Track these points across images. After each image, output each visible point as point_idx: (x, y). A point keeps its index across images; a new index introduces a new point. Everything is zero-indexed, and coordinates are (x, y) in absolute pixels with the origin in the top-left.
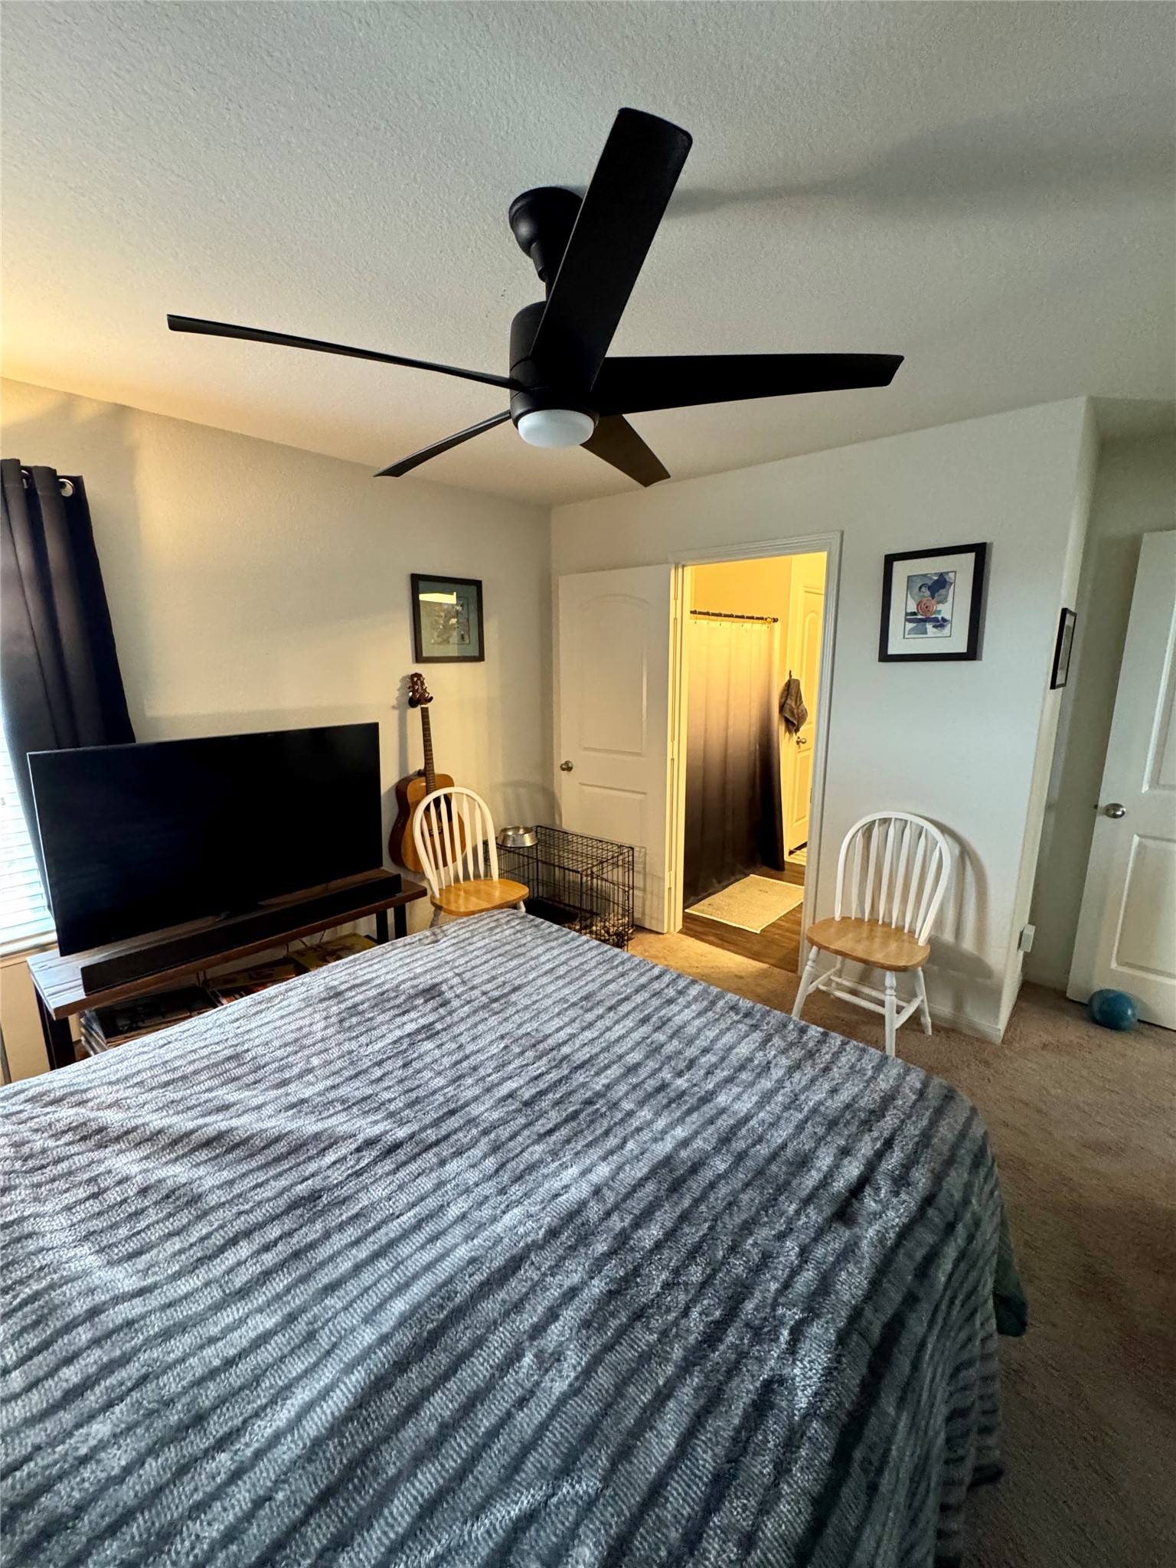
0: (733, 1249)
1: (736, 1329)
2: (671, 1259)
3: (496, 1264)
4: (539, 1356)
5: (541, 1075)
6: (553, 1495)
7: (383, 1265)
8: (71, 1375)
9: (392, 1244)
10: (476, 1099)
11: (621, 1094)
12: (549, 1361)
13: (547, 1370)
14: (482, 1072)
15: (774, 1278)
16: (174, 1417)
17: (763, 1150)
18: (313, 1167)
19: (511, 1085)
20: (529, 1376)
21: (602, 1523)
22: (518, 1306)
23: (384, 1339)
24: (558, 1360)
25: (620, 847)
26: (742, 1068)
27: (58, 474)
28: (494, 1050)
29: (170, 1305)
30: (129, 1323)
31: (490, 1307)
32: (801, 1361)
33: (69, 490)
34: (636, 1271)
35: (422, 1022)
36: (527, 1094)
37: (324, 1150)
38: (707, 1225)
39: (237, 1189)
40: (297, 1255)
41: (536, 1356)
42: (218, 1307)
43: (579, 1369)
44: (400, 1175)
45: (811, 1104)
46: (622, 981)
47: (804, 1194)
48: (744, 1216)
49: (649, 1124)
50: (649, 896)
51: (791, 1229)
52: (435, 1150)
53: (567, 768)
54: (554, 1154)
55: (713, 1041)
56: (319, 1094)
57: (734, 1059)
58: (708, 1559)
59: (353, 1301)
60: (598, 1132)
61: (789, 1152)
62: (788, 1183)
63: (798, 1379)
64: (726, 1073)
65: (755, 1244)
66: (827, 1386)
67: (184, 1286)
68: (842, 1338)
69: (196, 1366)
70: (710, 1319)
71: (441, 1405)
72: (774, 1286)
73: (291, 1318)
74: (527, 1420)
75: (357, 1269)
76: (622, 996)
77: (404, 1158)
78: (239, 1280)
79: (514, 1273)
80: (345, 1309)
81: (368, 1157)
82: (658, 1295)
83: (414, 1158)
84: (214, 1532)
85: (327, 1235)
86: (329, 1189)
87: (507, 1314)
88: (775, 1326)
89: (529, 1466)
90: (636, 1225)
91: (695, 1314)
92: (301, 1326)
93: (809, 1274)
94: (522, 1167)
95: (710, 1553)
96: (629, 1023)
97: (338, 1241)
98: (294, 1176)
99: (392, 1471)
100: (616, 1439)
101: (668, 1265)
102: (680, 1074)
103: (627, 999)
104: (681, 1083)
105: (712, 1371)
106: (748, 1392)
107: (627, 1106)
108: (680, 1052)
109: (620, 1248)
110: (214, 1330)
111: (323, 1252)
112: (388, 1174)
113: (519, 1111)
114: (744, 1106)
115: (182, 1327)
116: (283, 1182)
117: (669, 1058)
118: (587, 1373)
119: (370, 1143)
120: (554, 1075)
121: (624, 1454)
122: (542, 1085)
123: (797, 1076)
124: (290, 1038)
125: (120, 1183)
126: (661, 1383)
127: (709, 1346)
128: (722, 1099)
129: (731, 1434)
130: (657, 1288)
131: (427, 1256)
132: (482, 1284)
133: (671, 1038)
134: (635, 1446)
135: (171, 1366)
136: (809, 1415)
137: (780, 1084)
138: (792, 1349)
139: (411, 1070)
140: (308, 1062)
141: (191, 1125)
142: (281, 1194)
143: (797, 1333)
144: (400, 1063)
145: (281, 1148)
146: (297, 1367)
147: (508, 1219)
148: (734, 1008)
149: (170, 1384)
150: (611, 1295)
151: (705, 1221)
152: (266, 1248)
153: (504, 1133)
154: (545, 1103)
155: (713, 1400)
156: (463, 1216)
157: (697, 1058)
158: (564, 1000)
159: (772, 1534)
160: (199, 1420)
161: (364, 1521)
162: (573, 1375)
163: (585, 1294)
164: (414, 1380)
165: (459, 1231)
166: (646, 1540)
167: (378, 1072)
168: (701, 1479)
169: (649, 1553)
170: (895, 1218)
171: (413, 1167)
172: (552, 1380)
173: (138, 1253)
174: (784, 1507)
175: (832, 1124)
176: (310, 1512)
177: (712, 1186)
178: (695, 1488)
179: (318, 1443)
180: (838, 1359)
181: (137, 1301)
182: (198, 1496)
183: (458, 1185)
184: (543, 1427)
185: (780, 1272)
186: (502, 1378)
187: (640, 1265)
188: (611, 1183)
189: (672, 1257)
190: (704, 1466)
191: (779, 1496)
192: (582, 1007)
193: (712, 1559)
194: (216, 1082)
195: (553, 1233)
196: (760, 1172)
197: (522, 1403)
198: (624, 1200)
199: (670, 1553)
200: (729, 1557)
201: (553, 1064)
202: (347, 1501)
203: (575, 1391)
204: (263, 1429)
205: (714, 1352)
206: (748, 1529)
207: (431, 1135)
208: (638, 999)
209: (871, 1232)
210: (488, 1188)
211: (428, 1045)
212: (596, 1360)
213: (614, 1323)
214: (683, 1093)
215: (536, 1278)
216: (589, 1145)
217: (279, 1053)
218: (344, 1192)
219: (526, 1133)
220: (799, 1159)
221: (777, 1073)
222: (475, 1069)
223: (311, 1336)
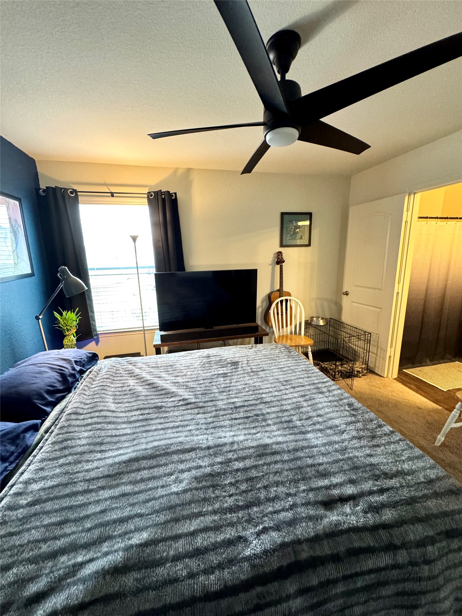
0: (265, 487)
1: (243, 513)
2: (239, 476)
3: (186, 447)
4: (177, 478)
5: (249, 400)
6: (151, 515)
7: (162, 432)
8: (90, 421)
9: (168, 428)
10: (222, 400)
11: (271, 417)
12: (178, 481)
13: (175, 483)
14: (231, 393)
15: (273, 507)
16: (99, 440)
17: (310, 461)
18: (166, 400)
19: (236, 400)
20: (170, 481)
21: (155, 531)
22: (182, 462)
23: (146, 449)
24: (180, 483)
25: (365, 332)
26: (331, 428)
27: (171, 193)
28: (240, 387)
29: (116, 417)
30: (106, 416)
31: (175, 457)
32: (259, 540)
33: (174, 198)
34: (225, 473)
35: (225, 372)
36: (238, 404)
37: (172, 397)
38: (262, 474)
39: (148, 398)
40: (146, 420)
41: (176, 478)
42: (124, 423)
43: (183, 488)
44: (185, 412)
45: (351, 455)
46: (306, 379)
47: (314, 486)
48: (280, 479)
49: (273, 431)
50: (378, 358)
51: (296, 495)
52: (198, 409)
53: (347, 294)
54: (231, 426)
55: (326, 413)
56: (183, 382)
57: (330, 423)
58: (175, 568)
59: (148, 437)
60: (251, 426)
61: (321, 468)
62: (310, 478)
63: (252, 544)
64: (321, 427)
65: (276, 491)
66: (262, 556)
67: (122, 415)
68: (283, 545)
69: (110, 433)
70: (237, 503)
71: (145, 474)
72: (271, 509)
73: (134, 433)
74: (161, 492)
75: (156, 430)
76: (302, 385)
77: (189, 408)
78: (132, 419)
79: (189, 452)
80: (145, 438)
81: (181, 403)
82: (225, 484)
83: (192, 409)
84: (87, 468)
85: (156, 418)
86: (166, 407)
87: (178, 462)
88: (259, 522)
89: (150, 503)
90: (236, 460)
91: (233, 498)
92: (134, 436)
93: (289, 515)
94: (218, 425)
95: (177, 566)
96: (296, 395)
97: (158, 421)
98: (160, 400)
99: (124, 481)
100: (177, 515)
101: (236, 478)
102: (300, 420)
103: (303, 386)
104: (298, 423)
105: (224, 519)
106: (231, 534)
107: (269, 422)
108: (308, 412)
109: (224, 463)
110: (119, 427)
111: (153, 422)
112: (182, 410)
113: (232, 408)
114: (315, 442)
115: (114, 423)
116: (157, 401)
117: (301, 413)
118: (185, 491)
119: (184, 400)
120: (252, 402)
121: (176, 520)
122: (246, 404)
123: (355, 441)
124: (187, 365)
125: (128, 386)
126: (204, 510)
127: (229, 511)
128: (309, 436)
129: (213, 541)
130: (227, 482)
131: (172, 435)
132: (178, 450)
133: (309, 406)
134: (181, 521)
135: (105, 430)
136: (248, 559)
137: (343, 441)
138: (258, 534)
139: (211, 384)
140: (187, 373)
141: (149, 379)
142: (154, 403)
143: (265, 530)
144: (210, 381)
145: (163, 392)
146: (127, 445)
147: (200, 437)
148: (350, 405)
149: (103, 433)
150: (210, 475)
151: (263, 472)
152: (142, 415)
153: (222, 413)
154: (242, 410)
155: (217, 528)
156: (190, 431)
157: (313, 417)
158: (277, 379)
159: (202, 581)
160: (101, 444)
161: (111, 487)
162: (181, 489)
163: (202, 470)
164: (144, 463)
165: (186, 433)
166: (163, 546)
167: (202, 382)
168: (192, 545)
169: (161, 550)
170: (353, 520)
171: (190, 411)
172: (175, 487)
173: (119, 403)
174: (212, 577)
175: (355, 468)
176: (103, 477)
177: (276, 462)
178: (188, 546)
179: (115, 463)
180: (274, 550)
181: (111, 413)
182: (90, 459)
183: (197, 421)
184: (162, 496)
185: (277, 506)
186: (164, 477)
187: (227, 472)
188: (239, 443)
189: (240, 476)
190: (196, 543)
191: (213, 573)
192: (282, 384)
193: (177, 569)
194: (163, 370)
195: (209, 448)
196: (300, 468)
197: (163, 487)
198: (239, 450)
199: (167, 556)
200: (182, 574)
201: (255, 398)
202: (111, 480)
203: (177, 494)
204: (110, 454)
205: (229, 514)
206: (195, 572)
207: (201, 404)
208: (308, 387)
209: (335, 518)
210: (204, 427)
211: (222, 379)
212: (191, 490)
213: (204, 483)
214: (296, 427)
215: (193, 457)
216: (245, 429)
217: (182, 368)
218: (168, 409)
219: (228, 416)
220: (324, 472)
221: (345, 436)
222: (229, 391)
223: (134, 440)
